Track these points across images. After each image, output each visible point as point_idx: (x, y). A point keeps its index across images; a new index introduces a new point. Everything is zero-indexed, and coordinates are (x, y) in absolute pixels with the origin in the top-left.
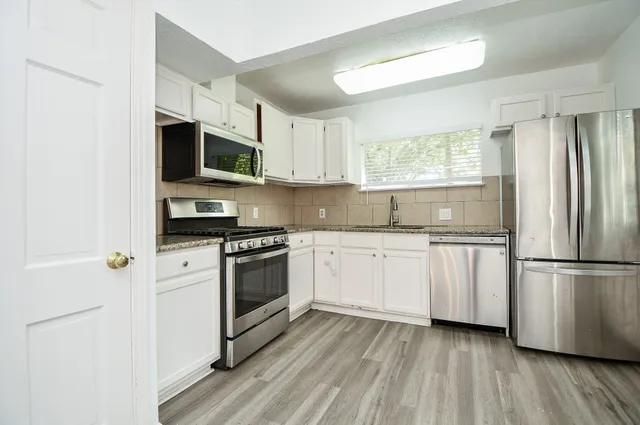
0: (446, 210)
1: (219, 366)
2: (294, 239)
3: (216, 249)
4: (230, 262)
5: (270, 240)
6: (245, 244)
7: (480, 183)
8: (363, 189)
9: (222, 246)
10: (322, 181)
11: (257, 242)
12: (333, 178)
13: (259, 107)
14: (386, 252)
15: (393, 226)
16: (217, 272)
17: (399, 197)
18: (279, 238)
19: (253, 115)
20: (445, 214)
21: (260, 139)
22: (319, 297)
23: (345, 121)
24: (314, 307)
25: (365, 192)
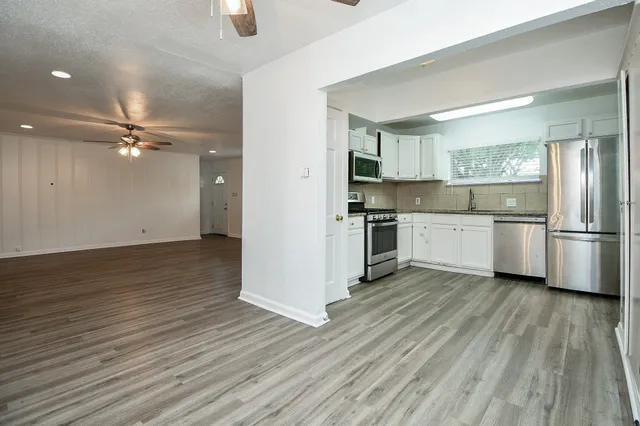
0: (511, 199)
1: (363, 280)
2: (400, 217)
3: (363, 218)
4: (370, 226)
5: (388, 216)
6: (377, 217)
7: (538, 180)
8: (449, 184)
9: (366, 218)
10: (418, 179)
11: (381, 216)
12: (426, 176)
13: (379, 134)
14: (464, 228)
15: (471, 210)
16: (363, 230)
17: (476, 191)
18: (393, 215)
19: (375, 139)
20: (511, 203)
21: (379, 155)
22: (416, 257)
23: (437, 137)
24: (412, 264)
25: (450, 186)
